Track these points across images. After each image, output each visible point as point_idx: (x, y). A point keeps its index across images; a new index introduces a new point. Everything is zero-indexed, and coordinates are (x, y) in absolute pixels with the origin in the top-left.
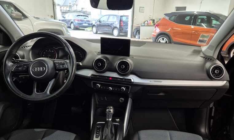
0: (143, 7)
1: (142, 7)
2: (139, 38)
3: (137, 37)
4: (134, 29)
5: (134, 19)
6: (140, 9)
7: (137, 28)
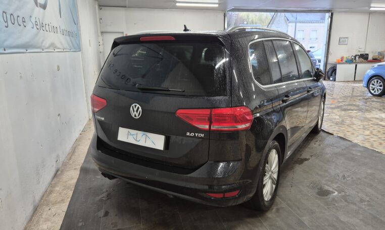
0: (346, 37)
1: (344, 38)
2: (335, 80)
3: (331, 79)
4: (328, 67)
5: (330, 54)
6: (340, 40)
7: (333, 67)
